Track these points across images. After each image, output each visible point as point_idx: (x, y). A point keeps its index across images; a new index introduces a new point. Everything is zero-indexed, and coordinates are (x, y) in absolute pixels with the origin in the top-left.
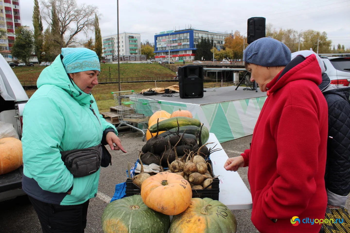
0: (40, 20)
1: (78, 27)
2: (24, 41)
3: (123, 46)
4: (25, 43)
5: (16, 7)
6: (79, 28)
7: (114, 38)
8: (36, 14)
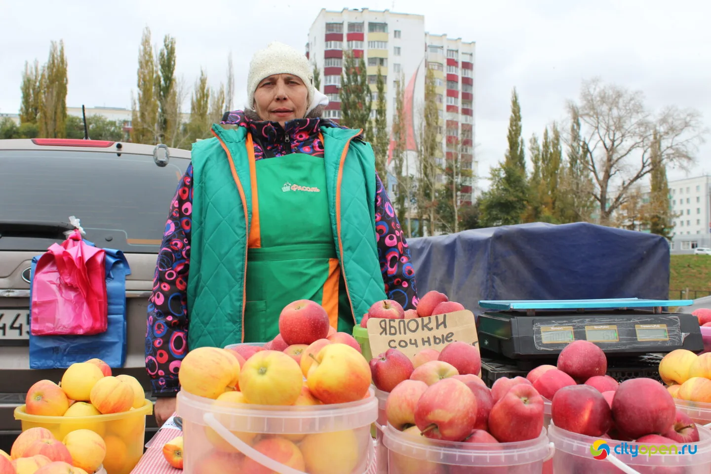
0: (520, 146)
1: (645, 161)
2: (513, 195)
3: (698, 210)
4: (514, 199)
5: (466, 120)
6: (646, 165)
7: (674, 190)
8: (513, 133)
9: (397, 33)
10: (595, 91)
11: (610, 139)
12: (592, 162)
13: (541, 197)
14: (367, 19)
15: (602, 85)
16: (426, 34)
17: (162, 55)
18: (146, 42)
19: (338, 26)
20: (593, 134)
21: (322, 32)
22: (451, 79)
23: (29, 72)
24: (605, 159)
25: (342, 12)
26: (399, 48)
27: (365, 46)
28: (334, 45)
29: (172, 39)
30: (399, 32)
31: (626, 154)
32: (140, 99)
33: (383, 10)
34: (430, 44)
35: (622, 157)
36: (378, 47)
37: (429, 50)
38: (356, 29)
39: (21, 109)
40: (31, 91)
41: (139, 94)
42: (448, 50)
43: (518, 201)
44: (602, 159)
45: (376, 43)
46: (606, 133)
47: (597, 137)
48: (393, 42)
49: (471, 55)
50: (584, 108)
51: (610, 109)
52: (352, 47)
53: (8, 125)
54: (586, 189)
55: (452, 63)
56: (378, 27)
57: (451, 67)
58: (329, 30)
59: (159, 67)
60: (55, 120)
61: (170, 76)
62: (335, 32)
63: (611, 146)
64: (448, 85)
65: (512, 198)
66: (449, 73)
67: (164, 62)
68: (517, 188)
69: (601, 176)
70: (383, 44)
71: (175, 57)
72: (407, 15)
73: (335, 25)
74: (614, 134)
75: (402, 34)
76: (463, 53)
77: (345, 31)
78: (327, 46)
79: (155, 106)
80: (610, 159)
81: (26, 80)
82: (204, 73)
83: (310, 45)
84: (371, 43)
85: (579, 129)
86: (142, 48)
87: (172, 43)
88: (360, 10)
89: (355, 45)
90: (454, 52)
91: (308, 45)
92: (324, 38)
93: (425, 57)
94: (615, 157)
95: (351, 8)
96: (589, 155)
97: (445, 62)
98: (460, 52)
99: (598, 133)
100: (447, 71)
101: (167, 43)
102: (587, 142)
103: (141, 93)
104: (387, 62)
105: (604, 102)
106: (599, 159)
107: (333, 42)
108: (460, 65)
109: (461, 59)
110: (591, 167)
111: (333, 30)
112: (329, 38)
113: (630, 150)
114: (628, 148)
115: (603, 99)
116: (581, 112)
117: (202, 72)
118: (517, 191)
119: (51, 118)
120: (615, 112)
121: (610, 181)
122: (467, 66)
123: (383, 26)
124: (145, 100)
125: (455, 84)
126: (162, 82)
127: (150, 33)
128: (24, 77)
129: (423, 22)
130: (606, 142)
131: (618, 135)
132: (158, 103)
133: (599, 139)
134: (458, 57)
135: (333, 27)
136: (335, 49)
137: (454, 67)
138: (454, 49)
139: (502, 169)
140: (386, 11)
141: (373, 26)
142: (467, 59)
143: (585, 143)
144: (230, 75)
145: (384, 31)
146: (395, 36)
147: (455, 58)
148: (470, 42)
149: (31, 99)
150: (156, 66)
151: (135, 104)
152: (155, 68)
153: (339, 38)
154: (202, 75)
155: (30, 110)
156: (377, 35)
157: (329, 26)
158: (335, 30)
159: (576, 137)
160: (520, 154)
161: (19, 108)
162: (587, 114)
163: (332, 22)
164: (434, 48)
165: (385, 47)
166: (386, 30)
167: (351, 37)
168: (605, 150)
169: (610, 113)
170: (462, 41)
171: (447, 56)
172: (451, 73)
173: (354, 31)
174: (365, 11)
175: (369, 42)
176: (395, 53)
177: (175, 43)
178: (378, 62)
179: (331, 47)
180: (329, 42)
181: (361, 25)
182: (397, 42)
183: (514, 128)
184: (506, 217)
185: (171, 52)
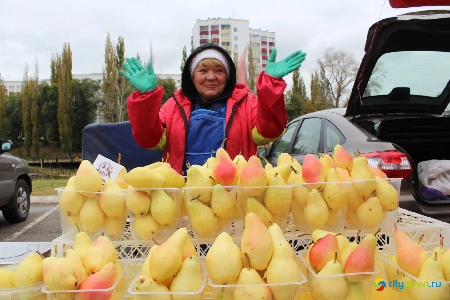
2: (293, 107)
8: (295, 76)
9: (236, 30)
10: (331, 54)
11: (339, 77)
12: (332, 89)
13: (308, 108)
14: (220, 23)
15: (334, 51)
16: (250, 29)
17: (118, 46)
18: (108, 40)
19: (206, 27)
20: (331, 75)
21: (198, 31)
22: (264, 51)
23: (54, 59)
24: (338, 87)
25: (208, 20)
26: (237, 37)
27: (219, 37)
28: (204, 37)
29: (122, 38)
30: (237, 29)
31: (347, 85)
32: (106, 69)
33: (228, 18)
34: (253, 34)
35: (345, 86)
36: (226, 37)
37: (252, 37)
38: (215, 28)
39: (51, 77)
40: (55, 67)
41: (106, 66)
42: (262, 37)
43: (296, 110)
44: (336, 88)
45: (225, 35)
46: (337, 74)
47: (333, 76)
48: (233, 34)
49: (274, 38)
50: (326, 62)
51: (339, 63)
52: (213, 37)
53: (45, 85)
54: (328, 103)
55: (264, 43)
56: (226, 27)
57: (264, 45)
58: (202, 30)
59: (117, 52)
60: (66, 82)
61: (122, 56)
62: (204, 30)
63: (340, 80)
64: (262, 54)
65: (293, 109)
66: (263, 48)
67: (119, 50)
68: (295, 104)
69: (336, 95)
70: (229, 35)
71: (124, 47)
72: (240, 20)
73: (204, 27)
74: (342, 75)
75: (238, 30)
76: (269, 38)
77: (210, 30)
78: (201, 38)
79: (115, 71)
80: (340, 87)
81: (52, 62)
82: (138, 54)
83: (193, 38)
84: (223, 35)
85: (325, 73)
86: (106, 43)
87: (122, 40)
88: (217, 19)
89: (215, 36)
90: (265, 38)
91: (192, 37)
92: (199, 33)
93: (250, 40)
94: (342, 86)
95: (212, 18)
96: (330, 85)
97: (260, 43)
98: (268, 37)
99: (333, 75)
100: (262, 47)
101: (120, 40)
102: (328, 79)
103: (107, 65)
104: (231, 44)
105: (336, 59)
106: (334, 87)
107: (204, 35)
108: (268, 44)
109: (268, 41)
110: (331, 92)
111: (203, 30)
112: (202, 33)
113: (349, 83)
114: (348, 82)
115: (336, 57)
116: (324, 64)
117: (137, 53)
118: (295, 105)
119: (64, 81)
120: (342, 64)
121: (340, 98)
122: (272, 44)
123: (228, 26)
124: (109, 69)
125: (266, 53)
126: (119, 60)
127: (110, 36)
128: (51, 61)
129: (248, 24)
130: (337, 79)
131: (344, 75)
132: (117, 70)
133: (334, 78)
134: (267, 40)
135: (203, 28)
136: (205, 39)
137: (265, 45)
138: (265, 35)
139: (288, 95)
140: (230, 19)
141: (223, 27)
142: (271, 41)
143: (327, 80)
144: (151, 54)
145: (229, 29)
146: (235, 31)
147: (265, 40)
148: (273, 32)
149: (56, 72)
150: (115, 52)
151: (104, 71)
152: (114, 53)
153: (207, 33)
154: (138, 55)
155: (56, 77)
156: (225, 31)
157: (201, 27)
158: (204, 29)
159: (323, 77)
160: (299, 86)
161: (50, 76)
162: (328, 66)
163: (203, 25)
164: (255, 36)
165: (230, 36)
166: (230, 28)
167: (213, 33)
168: (336, 83)
169: (339, 64)
170: (269, 32)
171: (262, 39)
172: (264, 48)
173: (214, 29)
174: (219, 19)
175: (222, 35)
176: (235, 40)
177: (124, 40)
178: (226, 44)
179: (203, 38)
180: (202, 36)
181: (217, 26)
182: (235, 34)
183: (296, 74)
184: (290, 118)
185: (122, 45)
